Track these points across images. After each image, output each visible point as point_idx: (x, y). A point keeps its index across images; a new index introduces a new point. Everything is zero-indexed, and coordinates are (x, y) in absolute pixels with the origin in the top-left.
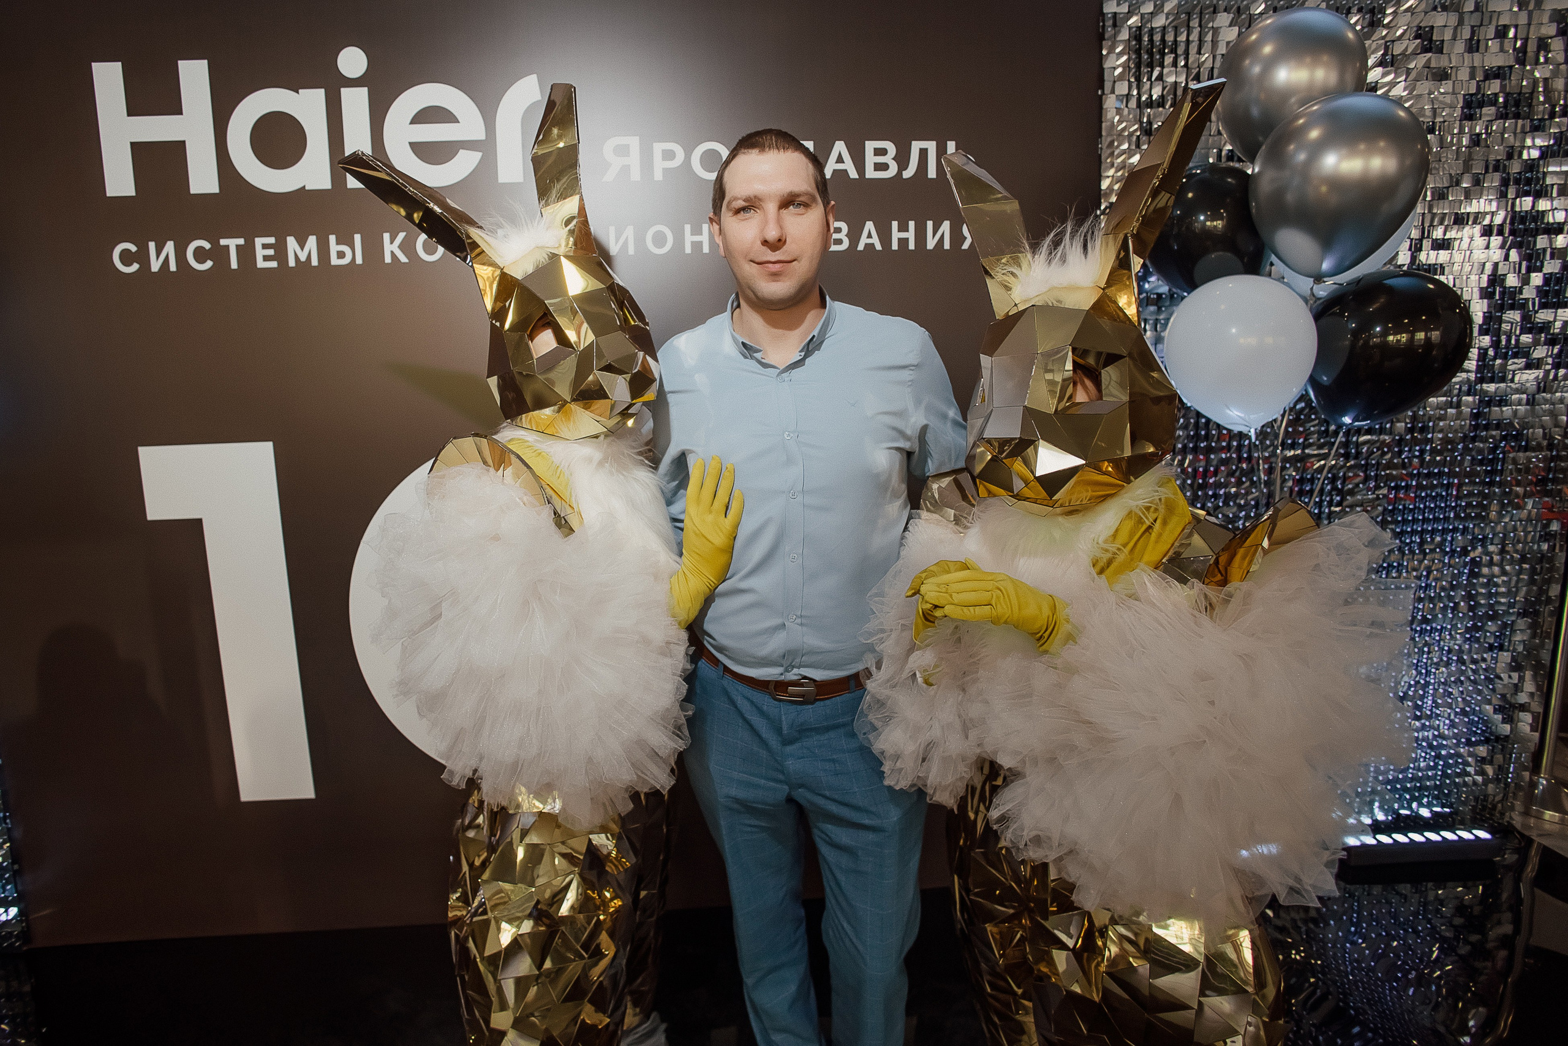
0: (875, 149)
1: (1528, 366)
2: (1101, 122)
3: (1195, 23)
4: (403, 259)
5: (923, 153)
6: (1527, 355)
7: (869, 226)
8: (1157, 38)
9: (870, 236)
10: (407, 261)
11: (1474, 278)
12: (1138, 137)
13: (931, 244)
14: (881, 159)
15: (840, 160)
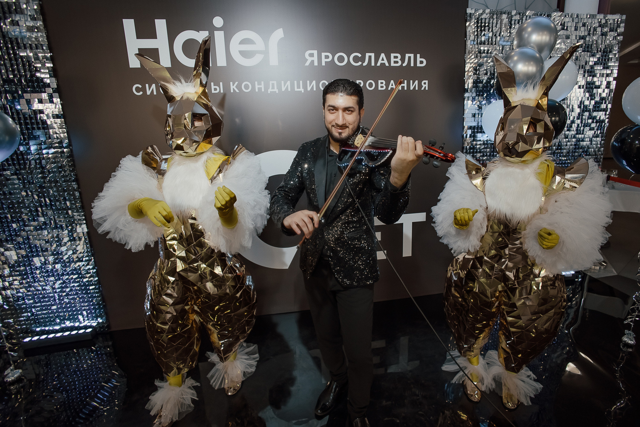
0: (394, 56)
1: (590, 130)
2: (465, 49)
3: (495, 17)
4: (237, 91)
5: (410, 58)
6: (590, 126)
7: (392, 82)
8: (483, 21)
9: (392, 85)
10: (238, 92)
11: (576, 102)
12: (477, 54)
13: (411, 89)
14: (396, 60)
15: (383, 60)
